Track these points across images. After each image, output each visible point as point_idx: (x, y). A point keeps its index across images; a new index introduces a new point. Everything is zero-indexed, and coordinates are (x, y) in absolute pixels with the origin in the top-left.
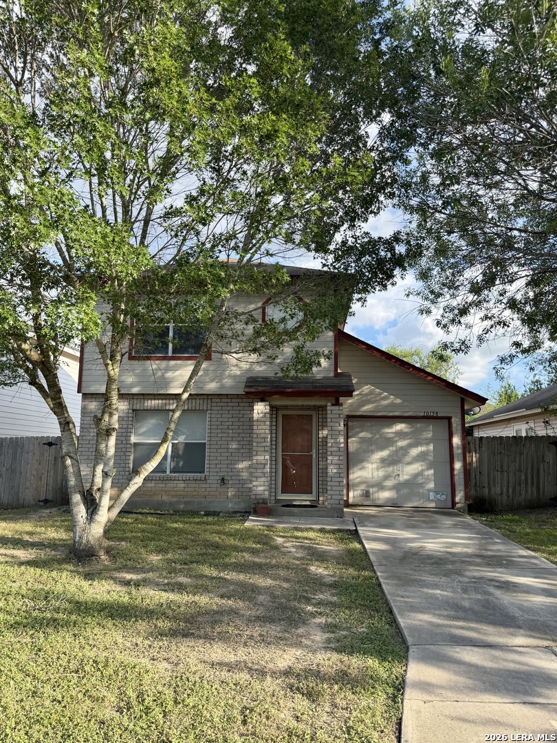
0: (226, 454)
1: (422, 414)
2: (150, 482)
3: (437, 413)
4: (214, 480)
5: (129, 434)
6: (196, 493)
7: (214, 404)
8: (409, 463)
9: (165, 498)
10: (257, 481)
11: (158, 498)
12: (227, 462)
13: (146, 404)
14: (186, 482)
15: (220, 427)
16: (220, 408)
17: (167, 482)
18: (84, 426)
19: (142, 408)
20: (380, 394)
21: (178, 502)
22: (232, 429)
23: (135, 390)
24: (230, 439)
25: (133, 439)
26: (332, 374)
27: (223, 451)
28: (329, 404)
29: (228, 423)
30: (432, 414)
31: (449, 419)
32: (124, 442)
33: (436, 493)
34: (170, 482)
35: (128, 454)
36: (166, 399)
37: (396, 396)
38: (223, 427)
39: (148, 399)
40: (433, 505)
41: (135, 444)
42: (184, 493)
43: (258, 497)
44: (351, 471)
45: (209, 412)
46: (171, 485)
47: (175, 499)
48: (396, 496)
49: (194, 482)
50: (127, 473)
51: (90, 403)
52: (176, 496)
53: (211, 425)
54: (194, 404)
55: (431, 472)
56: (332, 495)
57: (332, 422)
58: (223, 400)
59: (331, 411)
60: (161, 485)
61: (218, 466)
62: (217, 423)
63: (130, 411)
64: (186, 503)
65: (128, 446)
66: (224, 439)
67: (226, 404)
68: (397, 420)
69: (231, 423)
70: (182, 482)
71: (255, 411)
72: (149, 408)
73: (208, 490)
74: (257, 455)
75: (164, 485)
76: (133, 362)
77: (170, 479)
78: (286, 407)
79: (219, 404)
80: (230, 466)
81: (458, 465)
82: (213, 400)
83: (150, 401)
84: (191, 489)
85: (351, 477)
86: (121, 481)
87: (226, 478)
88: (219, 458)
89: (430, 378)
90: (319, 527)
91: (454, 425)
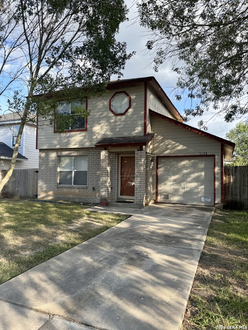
0: (95, 176)
1: (198, 154)
2: (65, 188)
3: (206, 153)
4: (90, 188)
5: (57, 167)
6: (83, 194)
7: (90, 153)
8: (190, 182)
9: (71, 196)
10: (102, 189)
11: (68, 196)
12: (96, 180)
13: (63, 154)
14: (79, 189)
15: (93, 163)
16: (93, 154)
17: (72, 189)
18: (40, 164)
19: (61, 155)
20: (175, 144)
21: (76, 198)
22: (98, 164)
23: (58, 147)
24: (97, 169)
25: (59, 170)
26: (143, 134)
27: (94, 175)
28: (136, 150)
29: (96, 162)
30: (203, 154)
31: (214, 156)
32: (55, 171)
33: (205, 197)
34: (73, 189)
35: (57, 176)
36: (70, 151)
37: (184, 145)
38: (94, 163)
39: (63, 151)
40: (203, 204)
41: (60, 172)
42: (78, 194)
43: (102, 197)
44: (159, 186)
45: (88, 156)
46: (73, 190)
47: (75, 197)
48: (182, 199)
49: (82, 189)
50: (56, 184)
51: (42, 154)
52: (75, 195)
53: (89, 163)
54: (82, 153)
55: (203, 187)
56: (136, 197)
57: (137, 159)
58: (94, 150)
59: (137, 153)
60: (69, 190)
61: (92, 182)
62: (92, 162)
63: (57, 157)
64: (79, 198)
65: (56, 172)
66: (94, 169)
67: (95, 152)
68: (185, 158)
69: (97, 162)
70: (78, 189)
71: (101, 155)
72: (64, 155)
73: (88, 193)
74: (102, 177)
75: (70, 190)
76: (56, 134)
77: (72, 188)
78: (122, 153)
79: (92, 152)
80: (97, 182)
81: (217, 184)
82: (90, 151)
83: (64, 152)
84: (81, 192)
85: (159, 188)
86: (54, 188)
87: (95, 187)
88: (92, 178)
89: (200, 133)
90: (116, 213)
91: (216, 160)
